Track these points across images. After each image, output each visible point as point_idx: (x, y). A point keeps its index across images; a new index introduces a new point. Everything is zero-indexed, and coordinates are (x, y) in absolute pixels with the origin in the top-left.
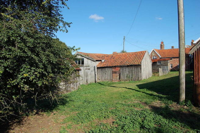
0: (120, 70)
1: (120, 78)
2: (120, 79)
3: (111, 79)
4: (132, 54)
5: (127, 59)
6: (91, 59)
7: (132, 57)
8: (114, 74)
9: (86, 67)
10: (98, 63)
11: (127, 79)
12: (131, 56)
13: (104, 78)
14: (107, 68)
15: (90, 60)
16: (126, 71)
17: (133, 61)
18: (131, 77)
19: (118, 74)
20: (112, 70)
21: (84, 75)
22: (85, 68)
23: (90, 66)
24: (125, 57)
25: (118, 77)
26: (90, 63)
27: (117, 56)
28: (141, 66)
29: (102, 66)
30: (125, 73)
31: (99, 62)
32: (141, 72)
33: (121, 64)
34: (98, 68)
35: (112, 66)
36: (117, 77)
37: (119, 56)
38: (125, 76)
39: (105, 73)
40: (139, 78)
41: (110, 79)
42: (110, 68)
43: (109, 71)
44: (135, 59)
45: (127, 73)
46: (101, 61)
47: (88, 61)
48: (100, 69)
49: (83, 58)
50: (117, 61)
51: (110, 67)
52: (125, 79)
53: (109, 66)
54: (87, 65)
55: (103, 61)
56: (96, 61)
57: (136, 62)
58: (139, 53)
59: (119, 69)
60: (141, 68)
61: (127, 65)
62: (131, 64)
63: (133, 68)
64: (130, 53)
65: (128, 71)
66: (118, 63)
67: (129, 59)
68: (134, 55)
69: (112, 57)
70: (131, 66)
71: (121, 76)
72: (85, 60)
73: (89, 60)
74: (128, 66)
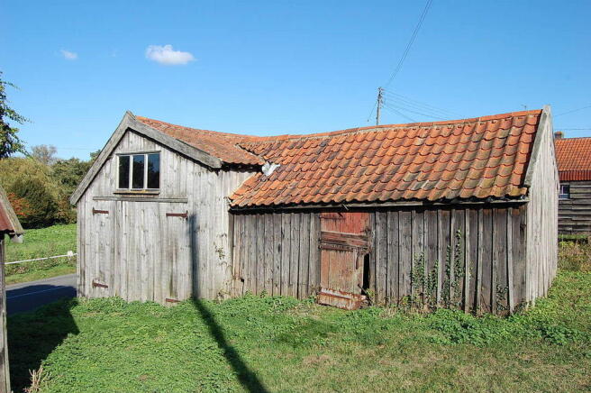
0: (368, 230)
1: (366, 285)
2: (370, 291)
3: (312, 282)
4: (445, 132)
5: (418, 159)
6: (197, 156)
7: (448, 149)
8: (330, 256)
9: (170, 200)
10: (236, 181)
11: (415, 294)
12: (440, 140)
13: (269, 276)
14: (286, 216)
15: (190, 164)
16: (415, 239)
17: (459, 175)
18: (446, 285)
19: (354, 258)
20: (318, 226)
21: (157, 249)
22: (165, 207)
23: (190, 198)
24: (402, 150)
25: (357, 275)
26: (191, 178)
27: (355, 144)
28: (524, 212)
29: (258, 198)
30: (404, 253)
31: (247, 176)
32: (521, 253)
33: (381, 190)
34: (235, 211)
35: (316, 200)
36: (346, 272)
37: (366, 144)
38: (405, 270)
39: (277, 243)
40: (504, 293)
41: (303, 280)
42: (305, 217)
43: (300, 233)
44: (472, 160)
45: (418, 252)
46: (258, 168)
47: (179, 170)
48: (249, 220)
49: (158, 148)
50: (351, 173)
51: (307, 211)
52: (404, 291)
53: (302, 203)
54: (175, 194)
55: (269, 170)
56: (227, 167)
57: (483, 183)
58: (491, 126)
59: (363, 220)
60: (523, 228)
61: (419, 196)
62: (449, 194)
63: (461, 222)
64: (430, 125)
65: (425, 239)
66: (356, 187)
67: (432, 158)
68: (464, 138)
69: (324, 148)
70: (450, 205)
71: (379, 270)
72: (168, 162)
73: (184, 162)
74: (427, 206)
